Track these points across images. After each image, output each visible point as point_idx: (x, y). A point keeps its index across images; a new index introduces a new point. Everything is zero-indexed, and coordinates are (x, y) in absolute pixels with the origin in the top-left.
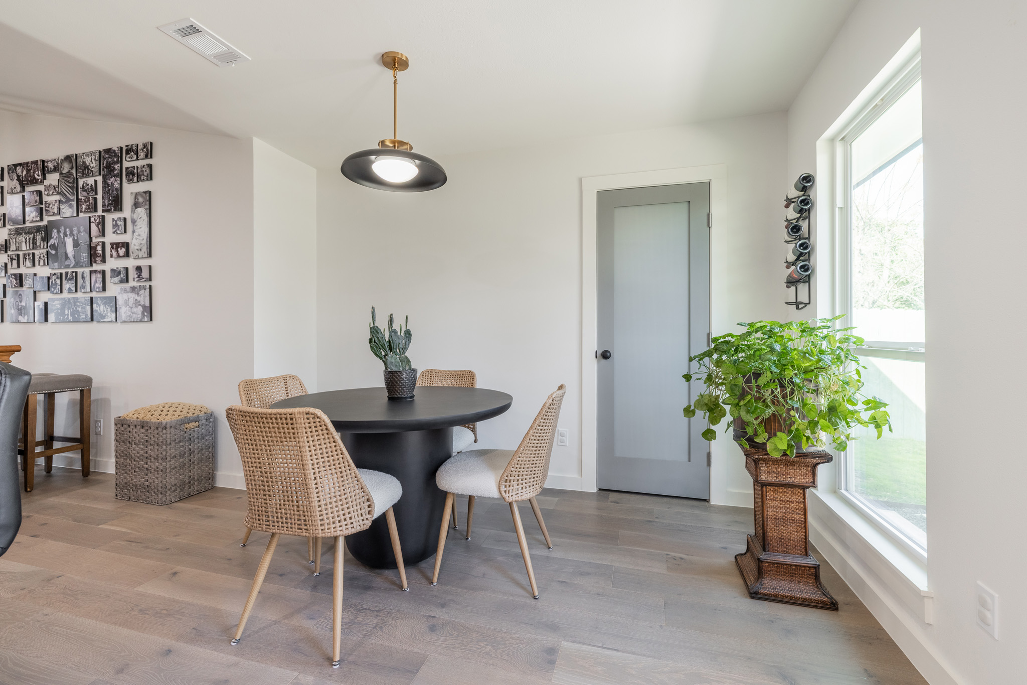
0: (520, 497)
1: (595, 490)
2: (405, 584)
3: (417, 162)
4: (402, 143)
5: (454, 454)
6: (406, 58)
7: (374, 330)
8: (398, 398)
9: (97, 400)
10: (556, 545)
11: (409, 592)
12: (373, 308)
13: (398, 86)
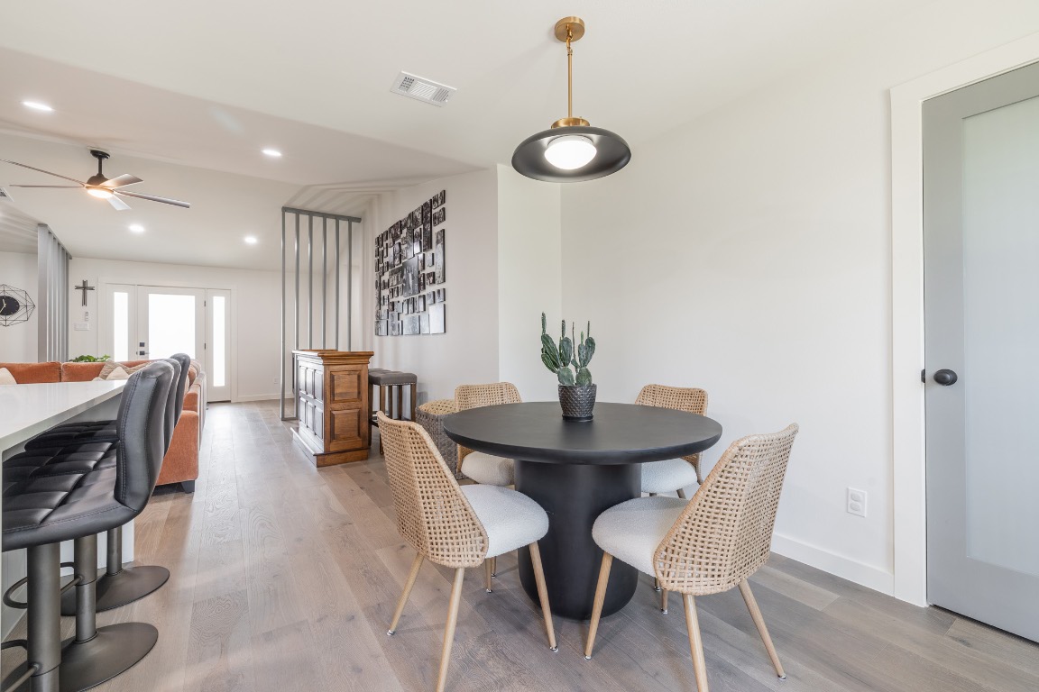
0: (685, 587)
1: (922, 603)
2: (553, 643)
3: (595, 137)
4: (577, 121)
5: (643, 495)
6: (581, 20)
7: (546, 339)
8: (573, 418)
9: (420, 393)
10: (796, 677)
11: (557, 655)
12: (543, 315)
13: (573, 57)
